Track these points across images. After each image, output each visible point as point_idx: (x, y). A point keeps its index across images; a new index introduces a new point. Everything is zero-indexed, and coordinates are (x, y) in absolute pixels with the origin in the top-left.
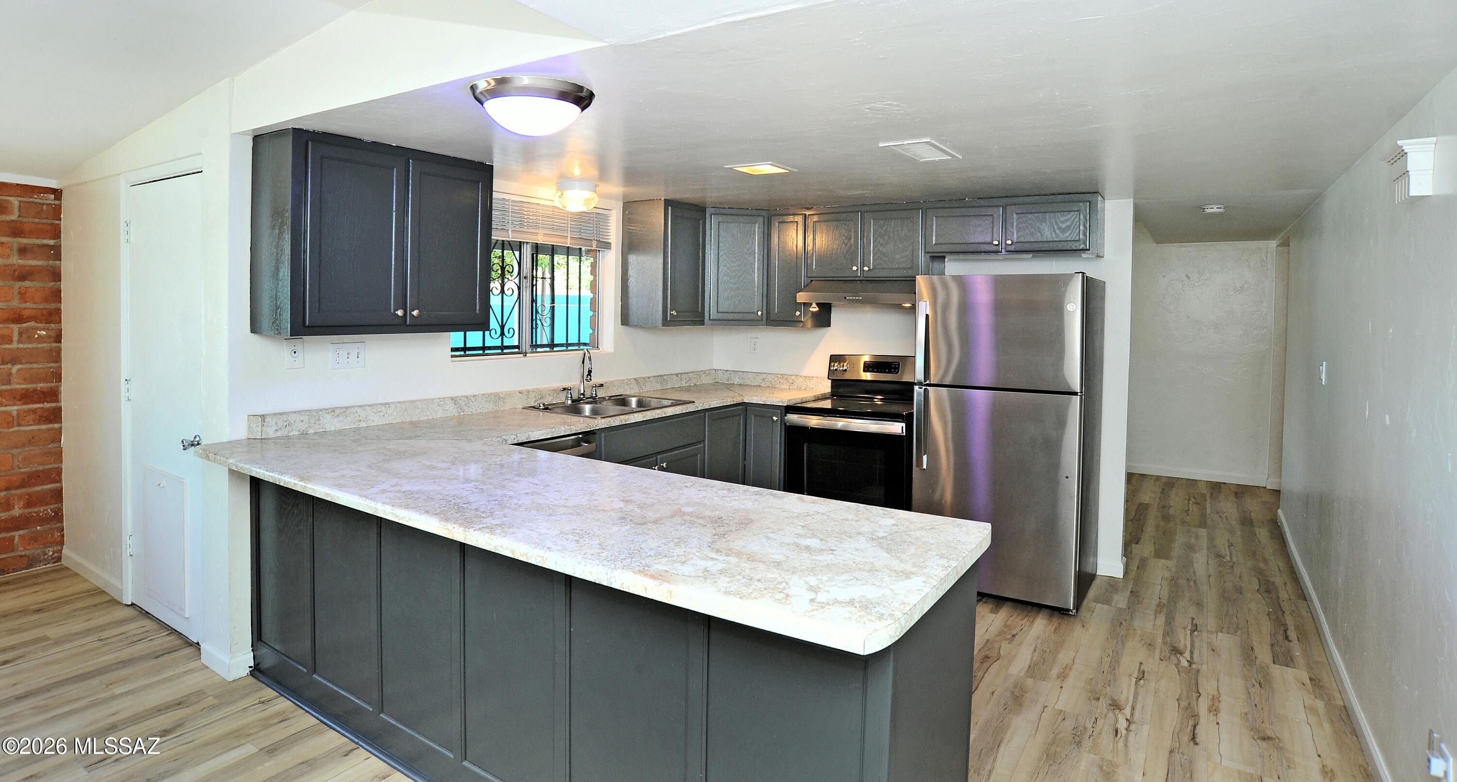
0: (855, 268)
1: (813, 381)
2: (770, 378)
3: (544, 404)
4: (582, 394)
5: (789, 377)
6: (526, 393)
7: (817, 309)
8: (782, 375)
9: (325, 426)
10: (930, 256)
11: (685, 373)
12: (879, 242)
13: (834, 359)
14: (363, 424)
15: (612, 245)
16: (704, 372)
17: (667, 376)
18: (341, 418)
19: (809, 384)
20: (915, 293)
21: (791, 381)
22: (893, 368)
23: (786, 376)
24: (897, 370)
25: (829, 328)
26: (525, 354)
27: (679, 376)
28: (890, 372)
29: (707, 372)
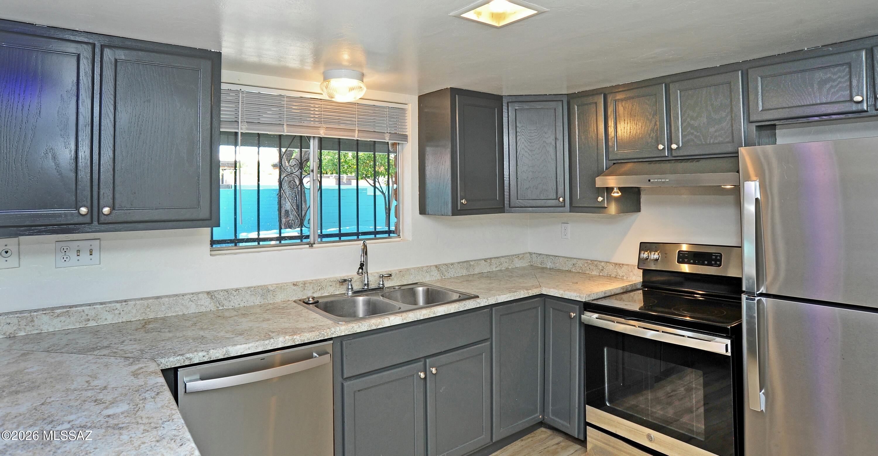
0: (661, 147)
1: (623, 268)
2: (580, 263)
3: (313, 298)
4: (365, 285)
5: (599, 263)
6: (301, 285)
7: (620, 194)
8: (591, 261)
9: (41, 327)
10: (757, 126)
11: (495, 258)
12: (688, 115)
13: (644, 246)
14: (92, 324)
15: (408, 138)
16: (517, 256)
17: (474, 262)
18: (63, 318)
19: (619, 271)
20: (738, 172)
21: (601, 268)
22: (713, 260)
23: (596, 263)
24: (718, 263)
25: (639, 213)
26: (311, 245)
27: (489, 261)
28: (710, 264)
29: (520, 256)
